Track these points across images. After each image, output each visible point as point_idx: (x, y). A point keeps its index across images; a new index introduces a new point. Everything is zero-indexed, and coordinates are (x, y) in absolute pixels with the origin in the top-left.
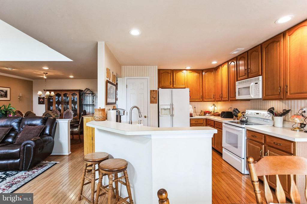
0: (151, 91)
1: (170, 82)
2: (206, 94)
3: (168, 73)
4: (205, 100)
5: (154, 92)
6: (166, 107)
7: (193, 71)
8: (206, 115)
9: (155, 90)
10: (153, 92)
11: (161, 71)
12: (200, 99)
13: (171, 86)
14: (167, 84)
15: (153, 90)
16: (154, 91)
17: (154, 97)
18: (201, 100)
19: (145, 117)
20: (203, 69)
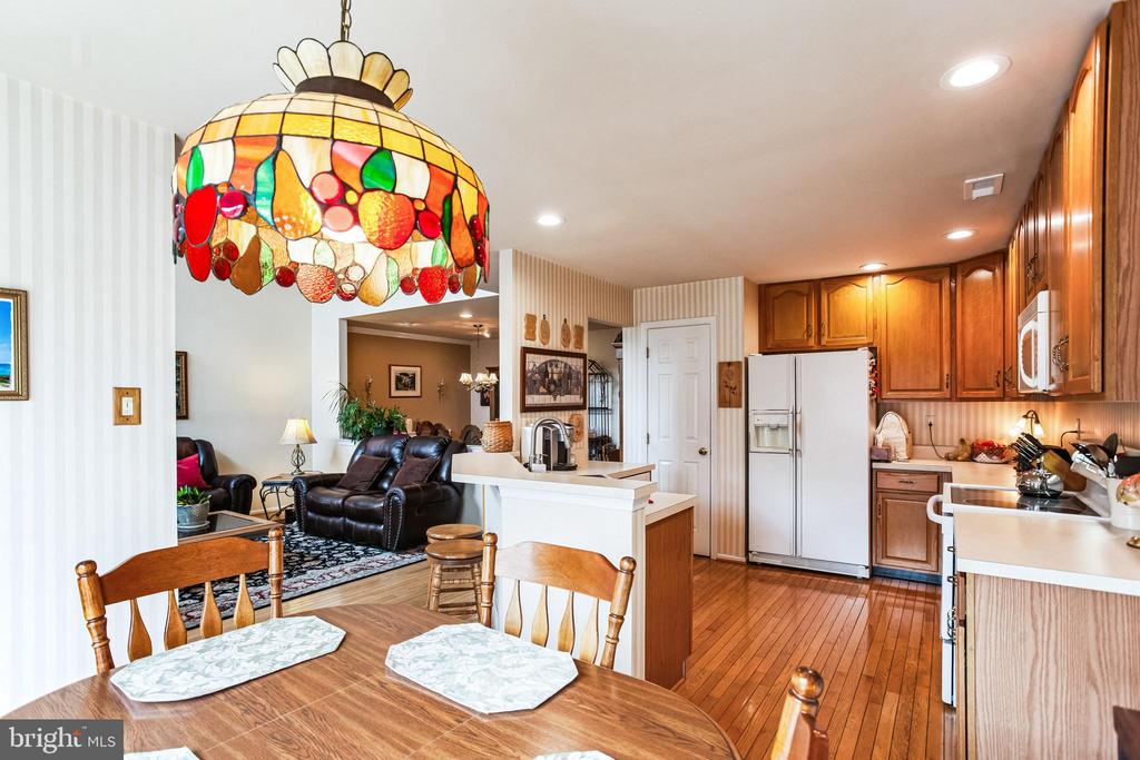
0: (721, 365)
1: (808, 326)
2: (968, 366)
3: (800, 294)
4: (965, 394)
5: (732, 368)
6: (775, 420)
7: (907, 274)
8: (977, 459)
9: (734, 360)
10: (726, 368)
11: (772, 289)
12: (940, 389)
13: (812, 342)
14: (797, 334)
15: (728, 360)
16: (729, 364)
17: (732, 383)
18: (947, 393)
19: (702, 453)
20: (954, 261)
